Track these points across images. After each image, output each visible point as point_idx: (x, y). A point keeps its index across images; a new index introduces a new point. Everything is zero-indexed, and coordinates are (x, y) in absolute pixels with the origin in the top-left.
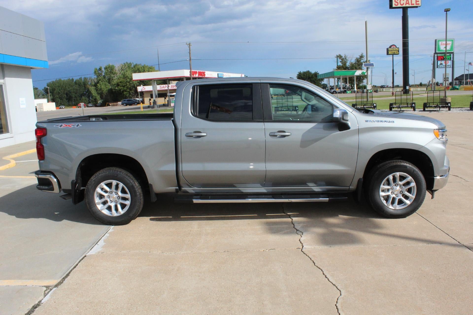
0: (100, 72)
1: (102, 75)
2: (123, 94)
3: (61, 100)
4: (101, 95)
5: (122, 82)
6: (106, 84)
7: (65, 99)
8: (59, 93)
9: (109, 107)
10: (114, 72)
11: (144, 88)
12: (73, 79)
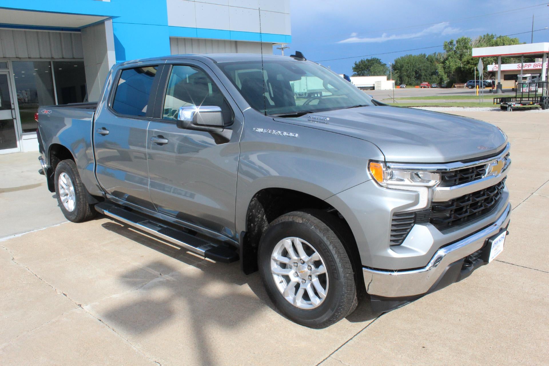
0: (450, 46)
1: (452, 50)
2: (473, 74)
3: (408, 78)
4: (448, 73)
5: (473, 59)
6: (456, 61)
7: (413, 77)
8: (407, 70)
9: (454, 88)
10: (468, 46)
11: (496, 67)
12: (426, 54)
